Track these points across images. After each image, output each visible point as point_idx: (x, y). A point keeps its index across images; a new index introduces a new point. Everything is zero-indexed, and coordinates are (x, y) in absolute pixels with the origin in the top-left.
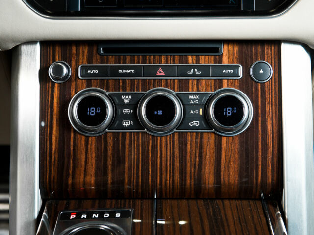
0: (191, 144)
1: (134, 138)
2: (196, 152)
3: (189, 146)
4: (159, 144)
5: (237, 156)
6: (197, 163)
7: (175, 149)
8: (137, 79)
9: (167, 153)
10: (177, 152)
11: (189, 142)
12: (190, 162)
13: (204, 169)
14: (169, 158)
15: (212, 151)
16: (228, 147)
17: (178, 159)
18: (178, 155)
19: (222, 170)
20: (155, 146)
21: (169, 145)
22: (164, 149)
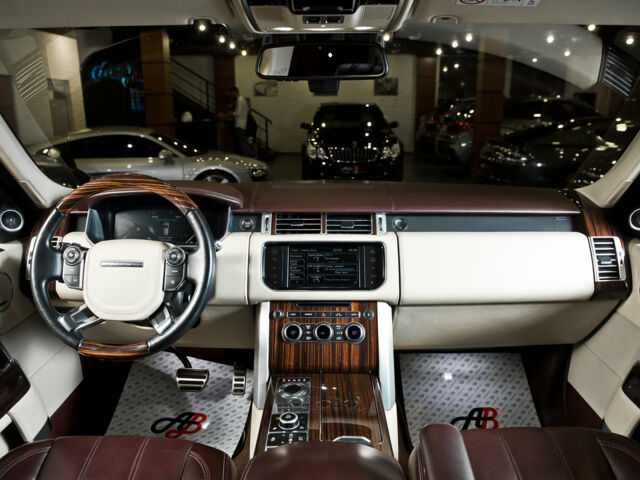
1: (312, 345)
2: (339, 351)
3: (336, 349)
5: (358, 353)
6: (340, 356)
8: (313, 318)
10: (331, 351)
12: (337, 355)
13: (343, 359)
14: (327, 354)
15: (347, 351)
16: (354, 349)
17: (332, 354)
19: (351, 360)
20: (321, 349)
21: (327, 348)
22: (325, 351)
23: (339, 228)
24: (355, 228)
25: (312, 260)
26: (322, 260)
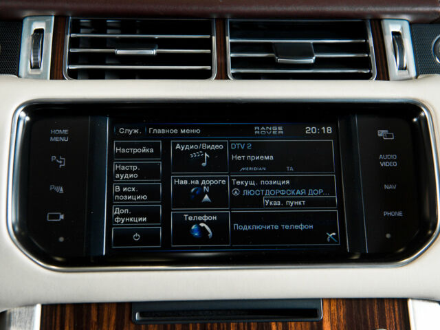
23: (269, 63)
24: (320, 63)
25: (186, 163)
26: (218, 162)
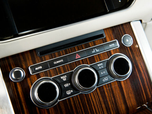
0: (107, 92)
1: (76, 99)
2: (111, 95)
3: (106, 93)
4: (90, 98)
5: (131, 89)
6: (113, 101)
7: (100, 98)
8: (66, 65)
9: (96, 101)
10: (101, 98)
11: (105, 91)
12: (110, 102)
13: (118, 103)
14: (98, 104)
15: (119, 91)
16: (126, 86)
17: (103, 103)
18: (102, 100)
19: (127, 100)
20: (89, 100)
21: (96, 96)
22: (94, 100)
